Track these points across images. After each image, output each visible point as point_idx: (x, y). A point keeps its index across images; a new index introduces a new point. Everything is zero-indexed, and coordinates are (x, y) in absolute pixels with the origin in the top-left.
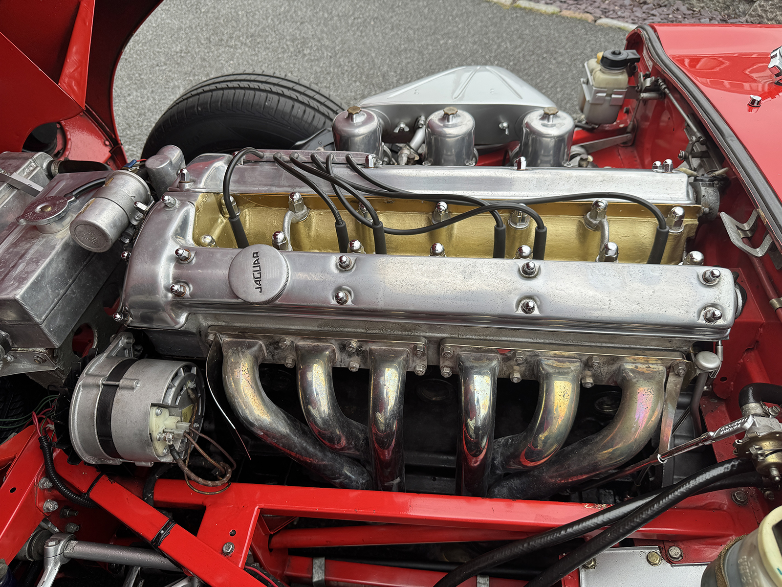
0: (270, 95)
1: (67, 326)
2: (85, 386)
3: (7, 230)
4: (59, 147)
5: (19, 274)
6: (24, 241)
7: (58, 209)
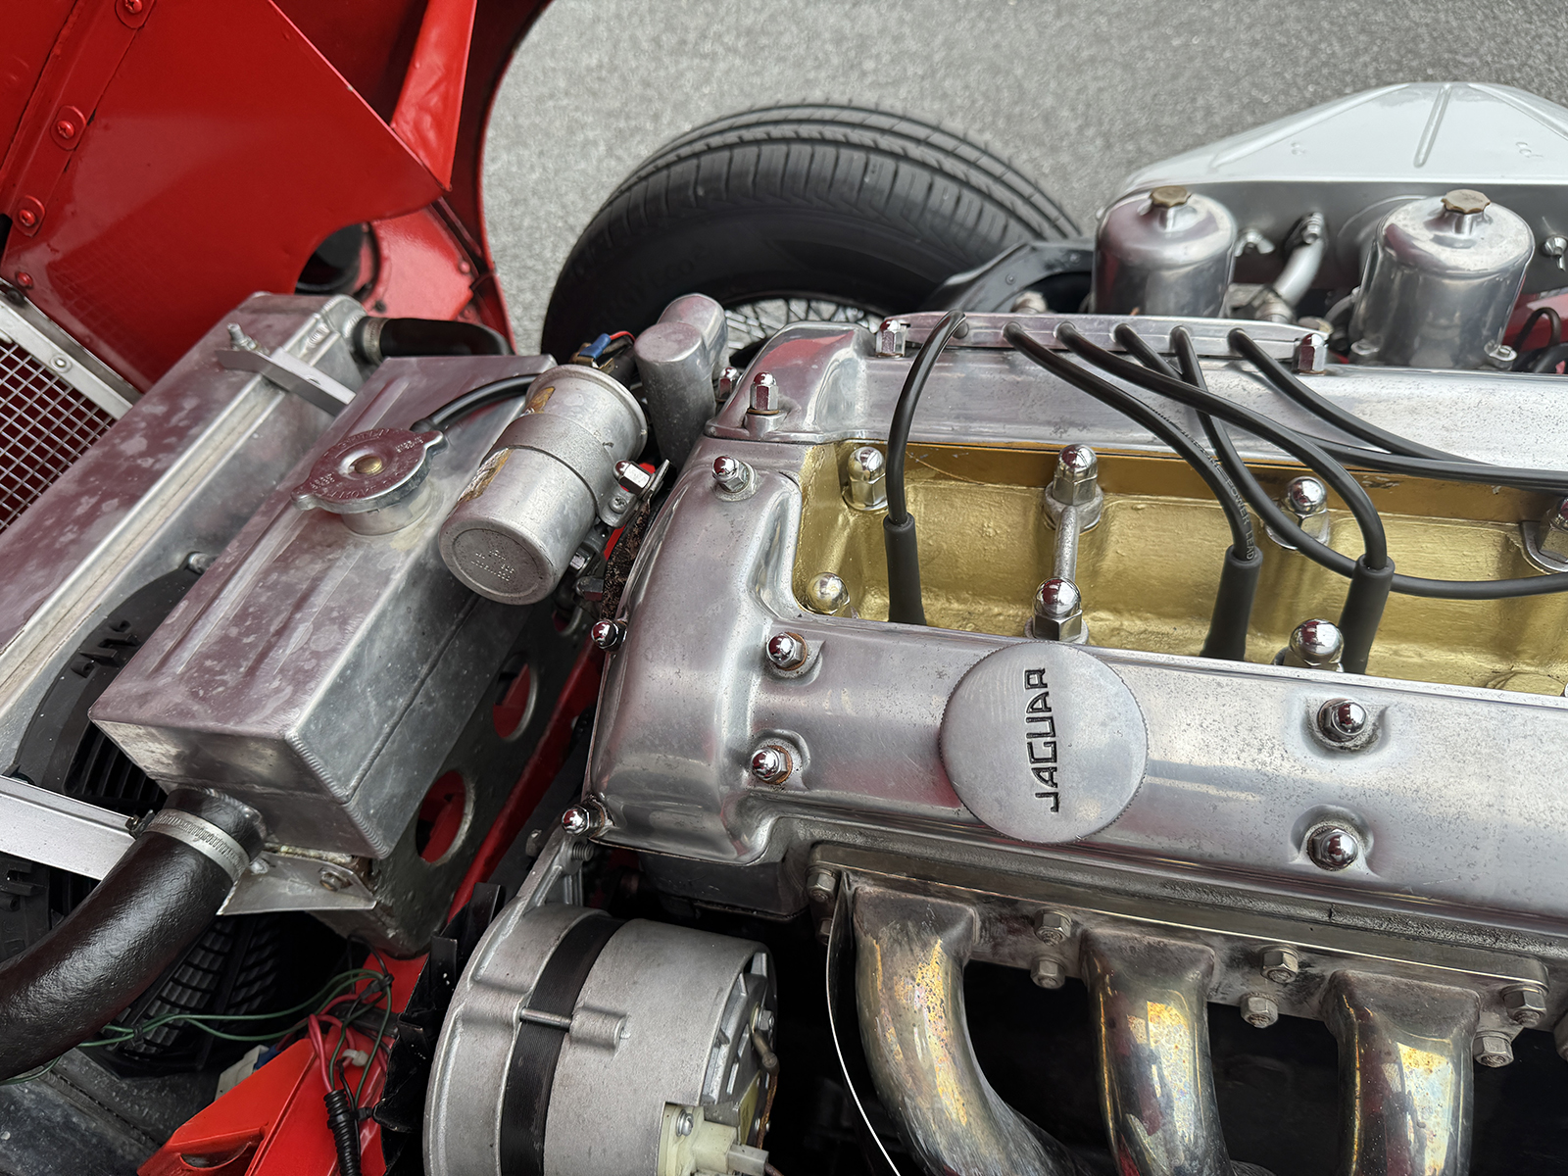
0: (875, 159)
1: (408, 795)
2: (469, 1020)
3: (264, 514)
4: (364, 276)
5: (294, 656)
6: (306, 551)
7: (399, 469)
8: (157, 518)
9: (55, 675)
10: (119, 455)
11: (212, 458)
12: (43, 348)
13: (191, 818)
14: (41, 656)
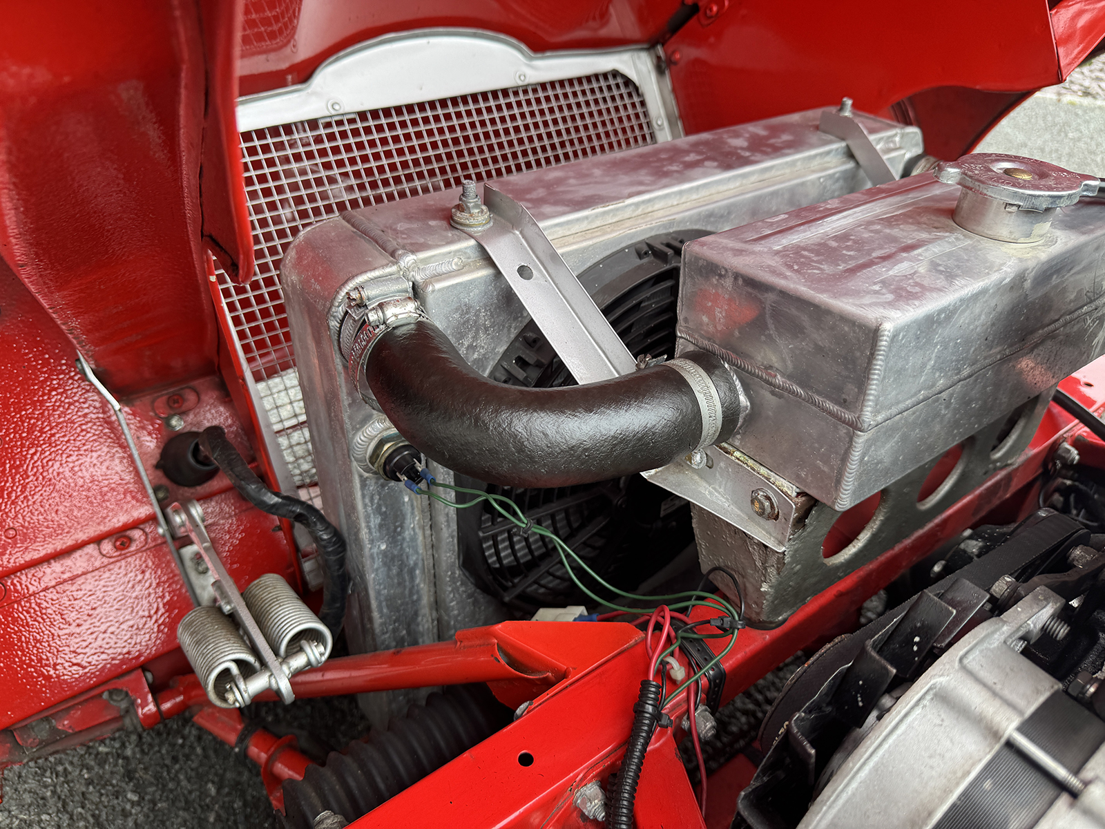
2: (947, 698)
3: (863, 194)
5: (897, 279)
6: (911, 224)
7: (1055, 184)
9: (623, 245)
10: (724, 143)
11: (787, 176)
12: (655, 108)
13: (703, 374)
14: (623, 227)
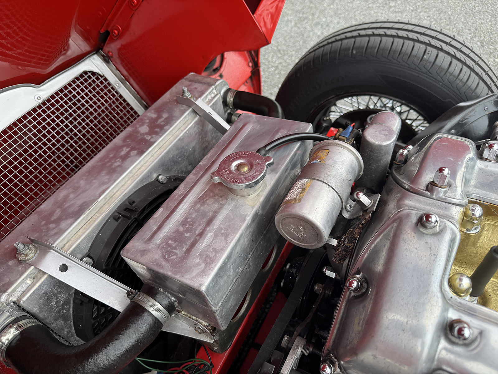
1: (235, 305)
5: (206, 249)
6: (212, 197)
7: (255, 172)
8: (150, 161)
9: (107, 219)
10: (138, 132)
11: (171, 139)
12: (112, 78)
13: (152, 300)
14: (103, 211)
